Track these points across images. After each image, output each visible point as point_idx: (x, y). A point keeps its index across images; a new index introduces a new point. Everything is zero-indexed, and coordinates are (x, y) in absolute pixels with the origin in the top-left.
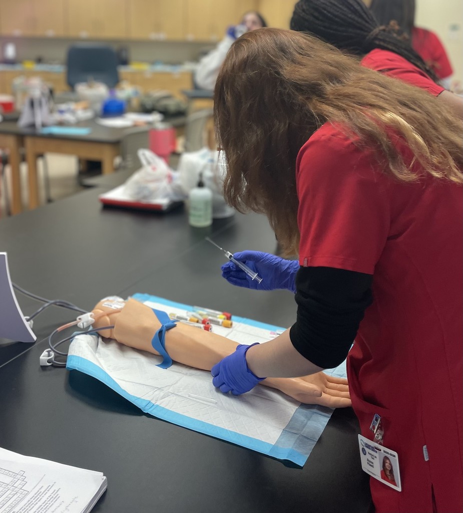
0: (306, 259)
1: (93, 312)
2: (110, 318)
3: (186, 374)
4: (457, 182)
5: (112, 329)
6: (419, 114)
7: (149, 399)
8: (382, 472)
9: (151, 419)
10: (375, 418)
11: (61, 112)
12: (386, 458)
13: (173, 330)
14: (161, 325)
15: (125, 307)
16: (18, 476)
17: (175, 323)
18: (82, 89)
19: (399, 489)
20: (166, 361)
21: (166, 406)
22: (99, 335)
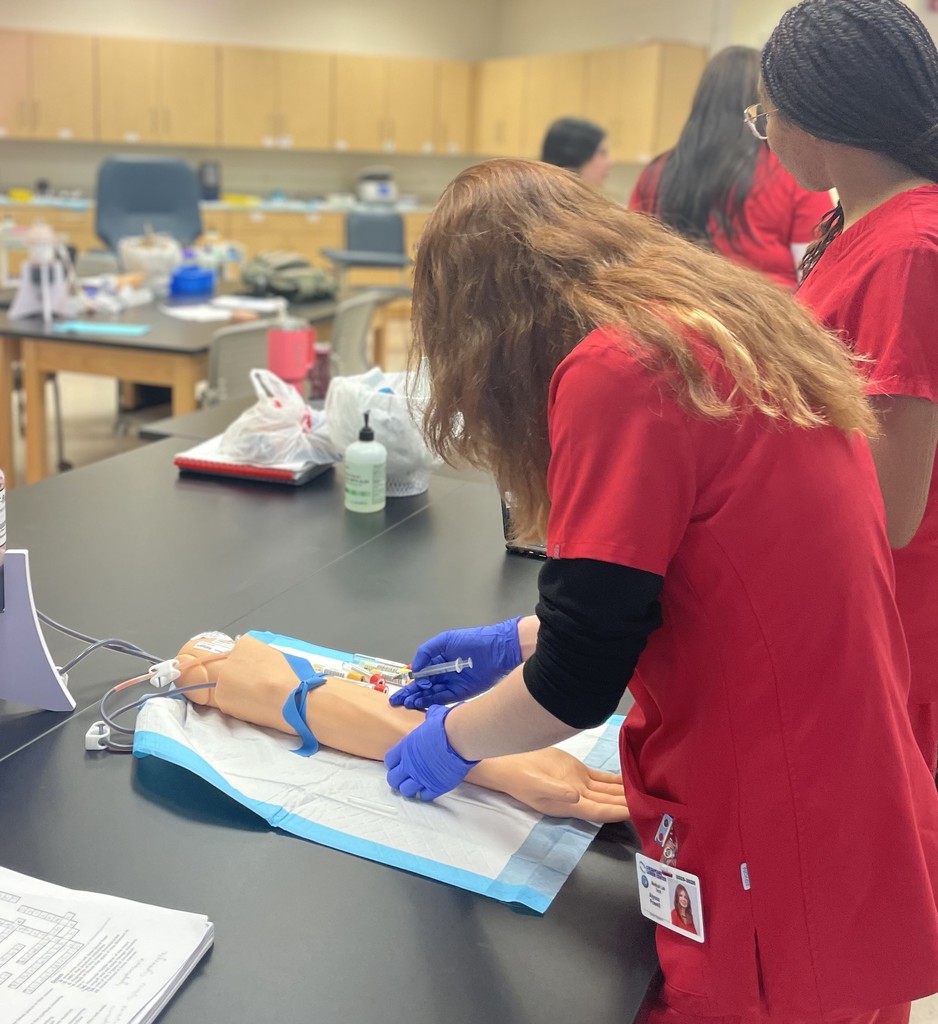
0: (557, 546)
1: (178, 659)
2: (208, 670)
3: (344, 766)
4: (804, 426)
5: (212, 688)
6: (746, 314)
7: (280, 804)
8: (673, 913)
9: (284, 837)
10: (663, 822)
11: (92, 291)
12: (680, 887)
13: (319, 690)
14: (300, 682)
15: (235, 649)
16: (65, 921)
17: (325, 678)
18: (130, 247)
19: (700, 938)
20: (308, 745)
21: (310, 815)
22: (187, 700)
